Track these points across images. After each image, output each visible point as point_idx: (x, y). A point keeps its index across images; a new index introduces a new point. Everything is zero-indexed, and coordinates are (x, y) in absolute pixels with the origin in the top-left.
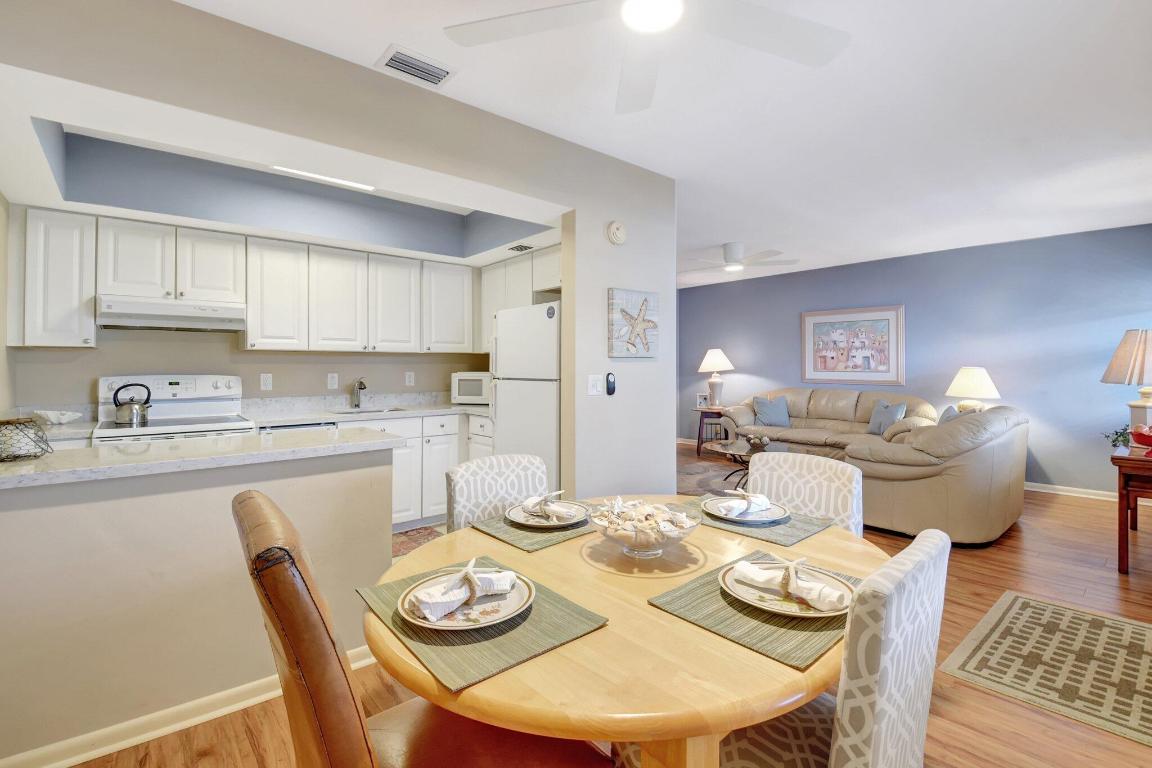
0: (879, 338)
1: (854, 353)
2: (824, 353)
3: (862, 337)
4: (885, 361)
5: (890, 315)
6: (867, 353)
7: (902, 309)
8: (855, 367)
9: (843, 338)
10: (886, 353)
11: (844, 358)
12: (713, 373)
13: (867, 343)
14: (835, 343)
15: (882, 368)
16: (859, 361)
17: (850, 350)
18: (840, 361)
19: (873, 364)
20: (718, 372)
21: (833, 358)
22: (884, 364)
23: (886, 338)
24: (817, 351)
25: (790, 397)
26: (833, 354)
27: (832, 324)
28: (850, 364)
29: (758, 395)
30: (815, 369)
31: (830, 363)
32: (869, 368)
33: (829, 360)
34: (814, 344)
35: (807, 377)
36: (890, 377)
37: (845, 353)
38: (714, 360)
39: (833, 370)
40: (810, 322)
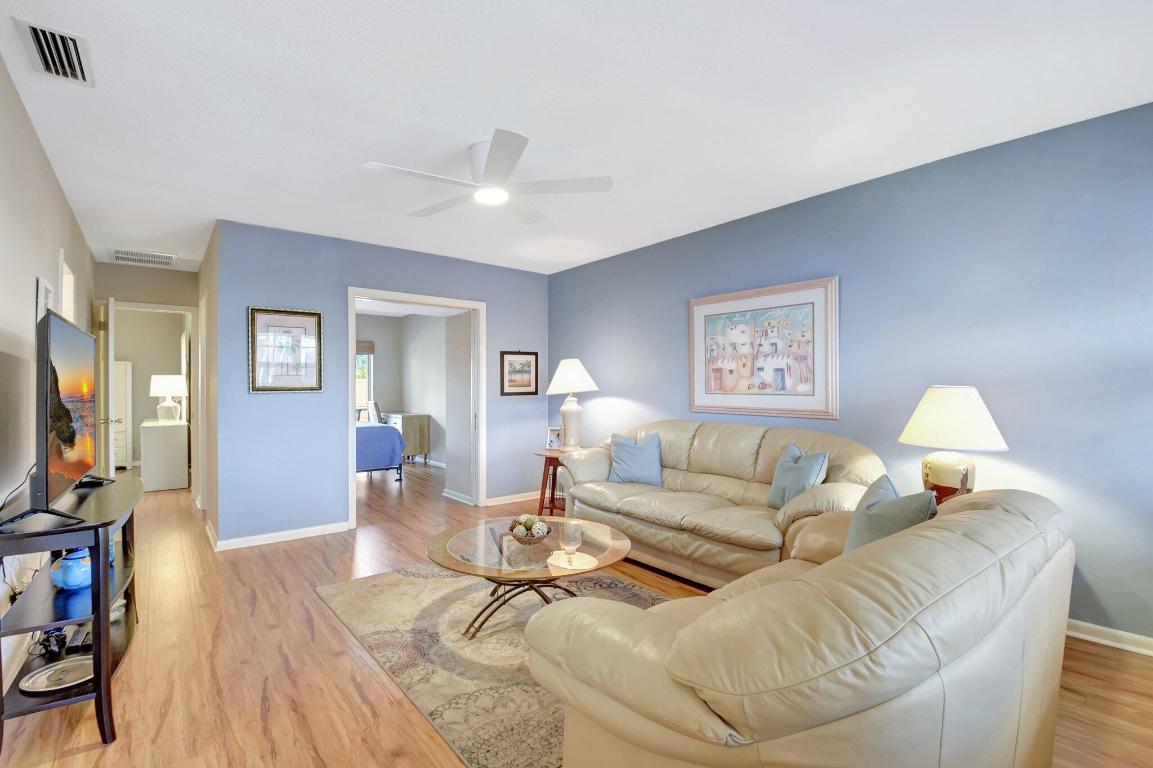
0: (798, 336)
1: (760, 363)
2: (719, 364)
3: (774, 337)
4: (809, 377)
5: (814, 295)
6: (781, 363)
7: (834, 284)
8: (763, 386)
9: (745, 338)
10: (810, 362)
11: (746, 372)
12: (565, 396)
13: (779, 347)
14: (734, 346)
15: (803, 388)
16: (768, 376)
17: (755, 358)
18: (740, 377)
19: (789, 382)
20: (575, 395)
21: (731, 372)
22: (806, 380)
23: (808, 336)
24: (710, 360)
25: (667, 436)
26: (732, 365)
27: (730, 316)
28: (756, 381)
29: (623, 432)
30: (708, 391)
31: (729, 381)
32: (783, 388)
33: (726, 374)
34: (706, 350)
35: (696, 403)
36: (814, 404)
37: (749, 363)
38: (570, 376)
39: (732, 391)
40: (701, 312)
